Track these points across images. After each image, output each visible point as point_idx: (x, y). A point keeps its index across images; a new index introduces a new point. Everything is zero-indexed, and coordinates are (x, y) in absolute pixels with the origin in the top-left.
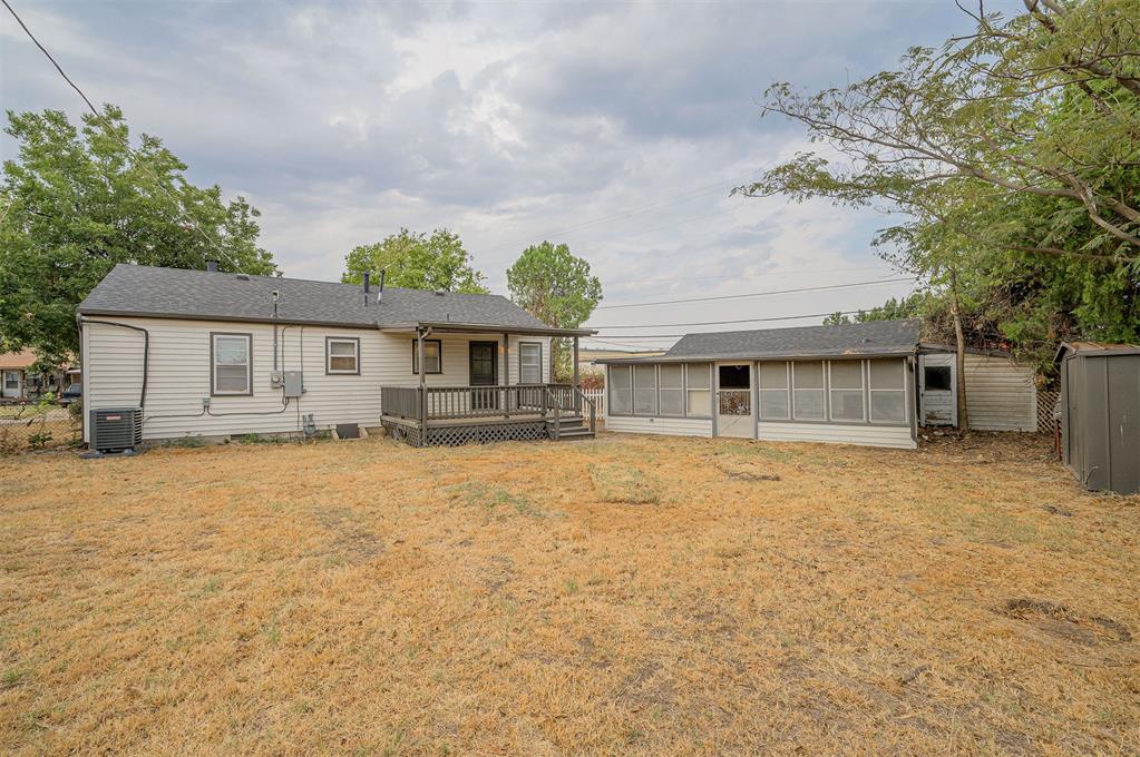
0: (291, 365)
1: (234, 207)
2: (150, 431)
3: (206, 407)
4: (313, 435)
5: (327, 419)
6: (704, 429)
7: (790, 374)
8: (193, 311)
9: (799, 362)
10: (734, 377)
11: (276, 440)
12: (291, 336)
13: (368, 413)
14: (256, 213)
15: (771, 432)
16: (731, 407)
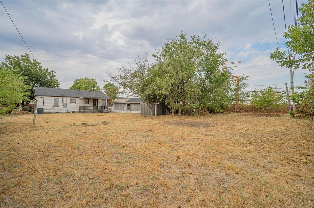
0: (65, 102)
1: (51, 72)
2: (44, 111)
3: (52, 108)
4: (68, 112)
5: (70, 110)
6: (125, 112)
7: (134, 105)
8: (50, 95)
9: (135, 103)
10: (129, 105)
11: (62, 113)
12: (65, 98)
13: (77, 109)
14: (55, 73)
15: (132, 112)
16: (128, 109)
